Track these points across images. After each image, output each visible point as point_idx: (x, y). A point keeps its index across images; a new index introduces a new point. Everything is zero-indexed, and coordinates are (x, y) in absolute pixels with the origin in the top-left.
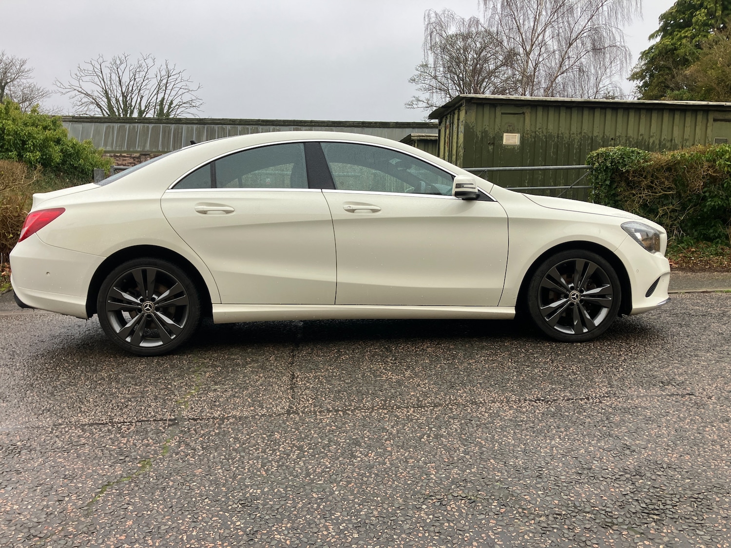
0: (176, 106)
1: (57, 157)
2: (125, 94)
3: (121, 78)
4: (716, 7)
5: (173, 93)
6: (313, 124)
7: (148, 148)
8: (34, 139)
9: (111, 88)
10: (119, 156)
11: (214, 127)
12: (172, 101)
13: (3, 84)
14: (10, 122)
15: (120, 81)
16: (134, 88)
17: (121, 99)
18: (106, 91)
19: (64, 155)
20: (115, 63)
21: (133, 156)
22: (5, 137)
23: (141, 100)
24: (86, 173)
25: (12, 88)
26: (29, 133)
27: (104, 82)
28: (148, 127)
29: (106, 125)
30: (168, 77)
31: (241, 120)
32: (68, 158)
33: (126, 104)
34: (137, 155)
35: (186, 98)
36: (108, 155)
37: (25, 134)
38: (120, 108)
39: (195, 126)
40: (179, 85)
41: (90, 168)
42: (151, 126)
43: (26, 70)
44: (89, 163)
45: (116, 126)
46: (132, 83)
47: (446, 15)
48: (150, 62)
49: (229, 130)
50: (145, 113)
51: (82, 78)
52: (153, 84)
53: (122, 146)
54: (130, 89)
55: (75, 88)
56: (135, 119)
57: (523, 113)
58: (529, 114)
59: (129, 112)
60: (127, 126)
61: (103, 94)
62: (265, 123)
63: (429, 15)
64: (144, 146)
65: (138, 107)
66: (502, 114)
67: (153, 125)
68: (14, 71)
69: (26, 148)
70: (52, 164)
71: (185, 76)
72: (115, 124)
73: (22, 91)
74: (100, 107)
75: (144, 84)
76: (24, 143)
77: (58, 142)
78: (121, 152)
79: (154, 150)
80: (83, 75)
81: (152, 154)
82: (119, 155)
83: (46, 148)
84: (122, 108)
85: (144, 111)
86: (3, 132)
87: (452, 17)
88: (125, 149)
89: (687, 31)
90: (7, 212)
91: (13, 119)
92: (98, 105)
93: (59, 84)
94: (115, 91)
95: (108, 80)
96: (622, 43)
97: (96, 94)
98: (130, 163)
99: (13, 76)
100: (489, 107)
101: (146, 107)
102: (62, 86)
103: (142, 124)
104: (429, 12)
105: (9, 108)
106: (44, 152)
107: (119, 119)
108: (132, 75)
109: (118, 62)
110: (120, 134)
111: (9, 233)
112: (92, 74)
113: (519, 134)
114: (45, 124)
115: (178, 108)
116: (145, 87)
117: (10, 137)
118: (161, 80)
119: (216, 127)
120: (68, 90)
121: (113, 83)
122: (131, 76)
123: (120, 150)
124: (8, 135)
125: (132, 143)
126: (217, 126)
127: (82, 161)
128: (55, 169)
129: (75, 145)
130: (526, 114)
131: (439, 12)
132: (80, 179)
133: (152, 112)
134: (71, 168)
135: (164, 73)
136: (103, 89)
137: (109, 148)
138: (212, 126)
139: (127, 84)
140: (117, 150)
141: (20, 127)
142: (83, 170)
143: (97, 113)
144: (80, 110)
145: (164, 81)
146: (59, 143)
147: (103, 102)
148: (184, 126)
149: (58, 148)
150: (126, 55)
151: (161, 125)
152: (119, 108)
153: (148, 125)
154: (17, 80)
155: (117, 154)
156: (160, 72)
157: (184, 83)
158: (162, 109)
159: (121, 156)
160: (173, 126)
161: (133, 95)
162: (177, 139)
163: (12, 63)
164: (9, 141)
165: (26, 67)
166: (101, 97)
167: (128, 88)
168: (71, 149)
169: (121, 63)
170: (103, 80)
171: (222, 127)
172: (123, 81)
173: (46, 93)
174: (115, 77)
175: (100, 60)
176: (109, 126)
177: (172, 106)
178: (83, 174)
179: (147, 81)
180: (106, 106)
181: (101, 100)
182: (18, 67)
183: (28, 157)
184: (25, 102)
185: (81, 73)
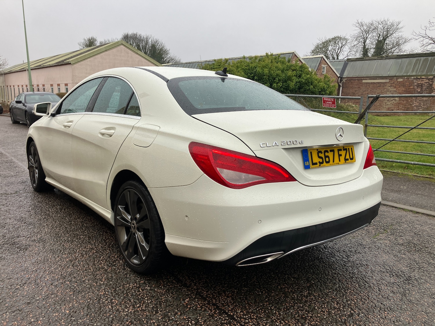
10: (420, 78)
21: (429, 78)
29: (415, 59)
34: (432, 77)
36: (413, 78)
53: (423, 71)
78: (421, 76)
82: (419, 77)
88: (425, 73)
98: (426, 83)
110: (424, 64)
123: (421, 74)
125: (430, 69)
137: (414, 74)
140: (419, 74)
155: (418, 77)
159: (421, 78)
176: (418, 59)
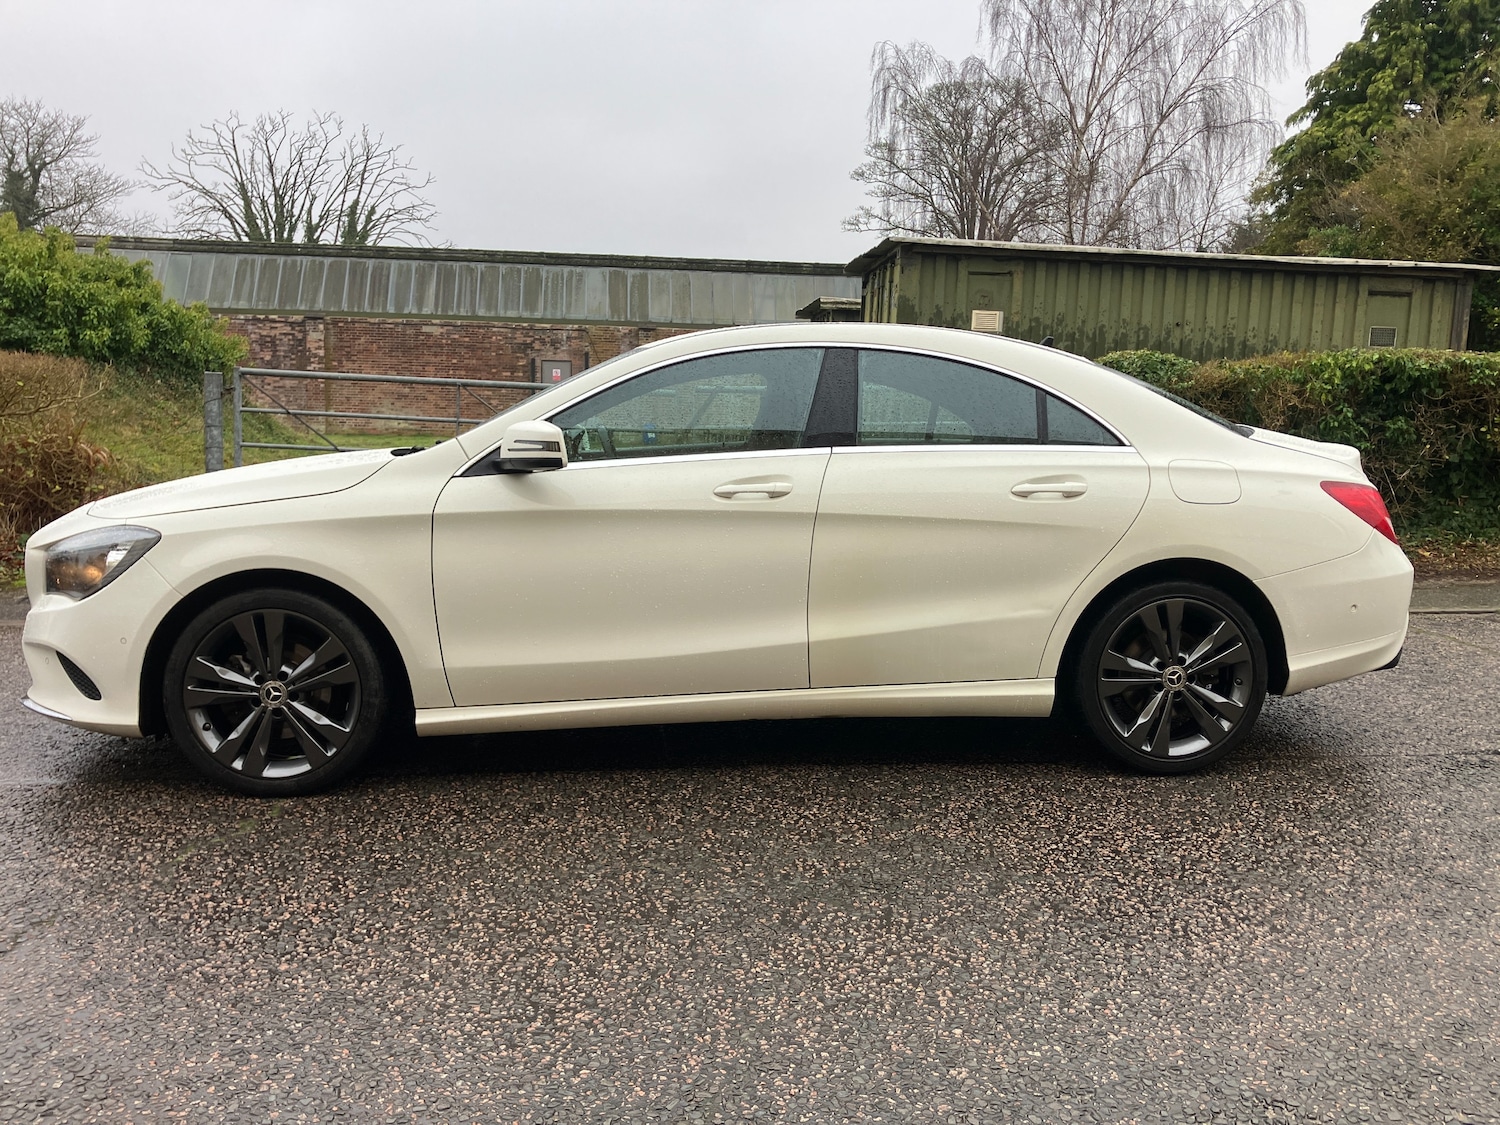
0: (381, 218)
1: (141, 338)
2: (281, 192)
3: (272, 158)
4: (1414, 65)
5: (377, 191)
6: (650, 264)
7: (320, 305)
8: (100, 304)
9: (253, 179)
10: (264, 320)
11: (452, 266)
12: (373, 208)
13: (37, 166)
14: (57, 275)
15: (271, 166)
16: (299, 180)
17: (271, 201)
18: (242, 185)
19: (154, 333)
20: (262, 129)
21: (290, 320)
22: (47, 301)
23: (312, 205)
24: (194, 366)
25: (53, 174)
26: (91, 294)
27: (239, 167)
28: (322, 263)
29: (238, 258)
30: (368, 159)
31: (506, 254)
32: (161, 338)
33: (282, 211)
34: (299, 318)
35: (402, 201)
36: (242, 317)
37: (83, 296)
38: (270, 220)
39: (414, 264)
40: (389, 176)
41: (202, 357)
42: (328, 261)
43: (84, 139)
44: (200, 348)
45: (260, 259)
46: (294, 169)
47: (916, 54)
48: (331, 128)
49: (482, 273)
50: (320, 230)
51: (196, 158)
52: (337, 172)
53: (269, 299)
54: (292, 181)
55: (181, 178)
56: (297, 246)
57: (1010, 273)
58: (1020, 276)
59: (287, 226)
60: (281, 260)
61: (236, 191)
62: (553, 261)
63: (883, 52)
64: (314, 301)
65: (305, 218)
66: (971, 273)
67: (331, 260)
68: (60, 141)
69: (85, 322)
70: (132, 351)
71: (401, 157)
72: (256, 256)
73: (75, 180)
74: (230, 217)
75: (318, 172)
76: (81, 311)
77: (144, 308)
78: (267, 312)
79: (332, 309)
80: (198, 152)
81: (328, 318)
82: (262, 317)
83: (122, 320)
84: (274, 219)
85: (318, 225)
86: (44, 293)
87: (929, 58)
88: (275, 305)
89: (1357, 112)
90: (51, 447)
91: (63, 270)
92: (225, 211)
93: (148, 170)
94: (261, 185)
95: (248, 161)
96: (1267, 115)
97: (222, 190)
98: (284, 334)
99: (57, 151)
100: (944, 262)
101: (321, 218)
102: (154, 174)
103: (310, 258)
104: (883, 46)
105: (55, 247)
106: (117, 328)
107: (265, 246)
108: (294, 153)
109: (268, 128)
110: (267, 275)
111: (54, 483)
112: (216, 151)
113: (1002, 313)
114: (120, 275)
115: (385, 222)
116: (320, 179)
117: (57, 303)
118: (353, 166)
119: (456, 265)
120: (167, 182)
121: (256, 168)
122: (293, 156)
123: (265, 308)
124: (53, 299)
125: (288, 294)
126: (458, 264)
127: (186, 345)
128: (136, 358)
129: (176, 314)
130: (1015, 275)
131: (904, 47)
132: (183, 377)
133: (333, 228)
134: (167, 357)
135: (358, 150)
136: (237, 180)
137: (243, 304)
138: (449, 263)
139: (284, 172)
140: (260, 307)
141: (73, 283)
142: (188, 361)
143: (223, 229)
144: (190, 222)
145: (360, 168)
146: (147, 311)
147: (235, 207)
148: (394, 263)
149: (142, 320)
150: (284, 113)
151: (348, 260)
152: (267, 220)
153: (321, 259)
154: (65, 159)
155: (259, 316)
156: (352, 150)
157: (398, 172)
158: (353, 223)
159: (267, 319)
160: (371, 263)
161: (297, 194)
162: (379, 289)
163: (54, 126)
164: (54, 309)
165: (84, 133)
166: (232, 196)
167: (287, 180)
168: (167, 323)
169: (275, 130)
170: (237, 162)
171: (468, 266)
172: (277, 165)
173: (123, 185)
174: (261, 158)
175: (233, 124)
176: (245, 259)
177: (373, 218)
178: (187, 367)
179: (325, 166)
180: (242, 215)
181: (231, 202)
182: (67, 133)
183: (87, 338)
184: (80, 202)
185: (194, 149)
